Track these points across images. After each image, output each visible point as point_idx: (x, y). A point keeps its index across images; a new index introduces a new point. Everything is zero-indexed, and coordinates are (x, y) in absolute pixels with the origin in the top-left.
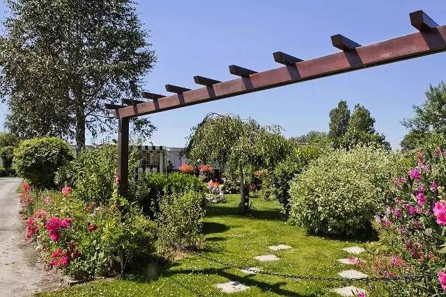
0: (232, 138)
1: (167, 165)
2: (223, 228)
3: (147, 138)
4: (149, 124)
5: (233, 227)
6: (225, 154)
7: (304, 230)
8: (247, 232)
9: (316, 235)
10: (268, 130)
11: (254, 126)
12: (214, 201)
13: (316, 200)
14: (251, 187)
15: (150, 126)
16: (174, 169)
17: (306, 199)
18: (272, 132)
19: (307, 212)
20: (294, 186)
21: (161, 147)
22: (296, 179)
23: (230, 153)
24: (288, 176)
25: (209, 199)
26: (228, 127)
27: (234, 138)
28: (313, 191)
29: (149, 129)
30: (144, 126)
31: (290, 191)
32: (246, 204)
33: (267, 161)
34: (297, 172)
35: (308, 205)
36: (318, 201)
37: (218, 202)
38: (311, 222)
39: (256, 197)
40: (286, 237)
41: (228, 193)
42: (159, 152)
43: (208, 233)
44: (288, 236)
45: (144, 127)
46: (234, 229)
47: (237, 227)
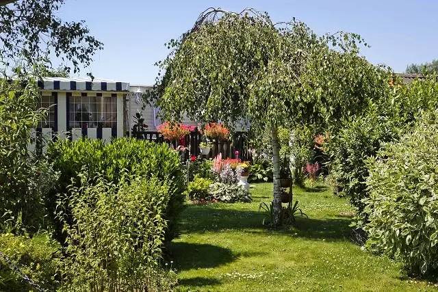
0: (251, 63)
1: (133, 122)
2: (223, 256)
3: (80, 65)
4: (85, 35)
5: (246, 255)
6: (236, 98)
7: (398, 265)
8: (273, 267)
9: (422, 278)
10: (330, 44)
11: (302, 36)
12: (224, 198)
13: (422, 202)
14: (309, 168)
15: (88, 39)
16: (149, 129)
17: (399, 199)
18: (338, 49)
19: (401, 228)
20: (378, 169)
21: (119, 85)
22: (383, 153)
23: (247, 96)
24: (368, 147)
25: (214, 193)
26: (243, 40)
27: (256, 64)
28: (416, 180)
29: (85, 45)
30: (76, 40)
31: (369, 181)
32: (285, 205)
33: (326, 113)
34: (388, 139)
35: (404, 211)
36: (427, 203)
37: (233, 201)
38: (410, 247)
39: (318, 189)
40: (356, 281)
41: (262, 181)
42: (114, 95)
43: (187, 268)
44: (359, 278)
45: (75, 43)
46: (247, 260)
47: (255, 254)
